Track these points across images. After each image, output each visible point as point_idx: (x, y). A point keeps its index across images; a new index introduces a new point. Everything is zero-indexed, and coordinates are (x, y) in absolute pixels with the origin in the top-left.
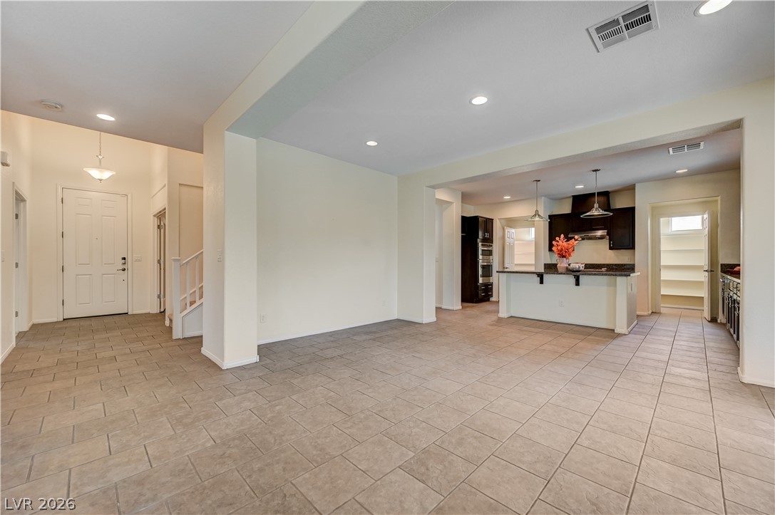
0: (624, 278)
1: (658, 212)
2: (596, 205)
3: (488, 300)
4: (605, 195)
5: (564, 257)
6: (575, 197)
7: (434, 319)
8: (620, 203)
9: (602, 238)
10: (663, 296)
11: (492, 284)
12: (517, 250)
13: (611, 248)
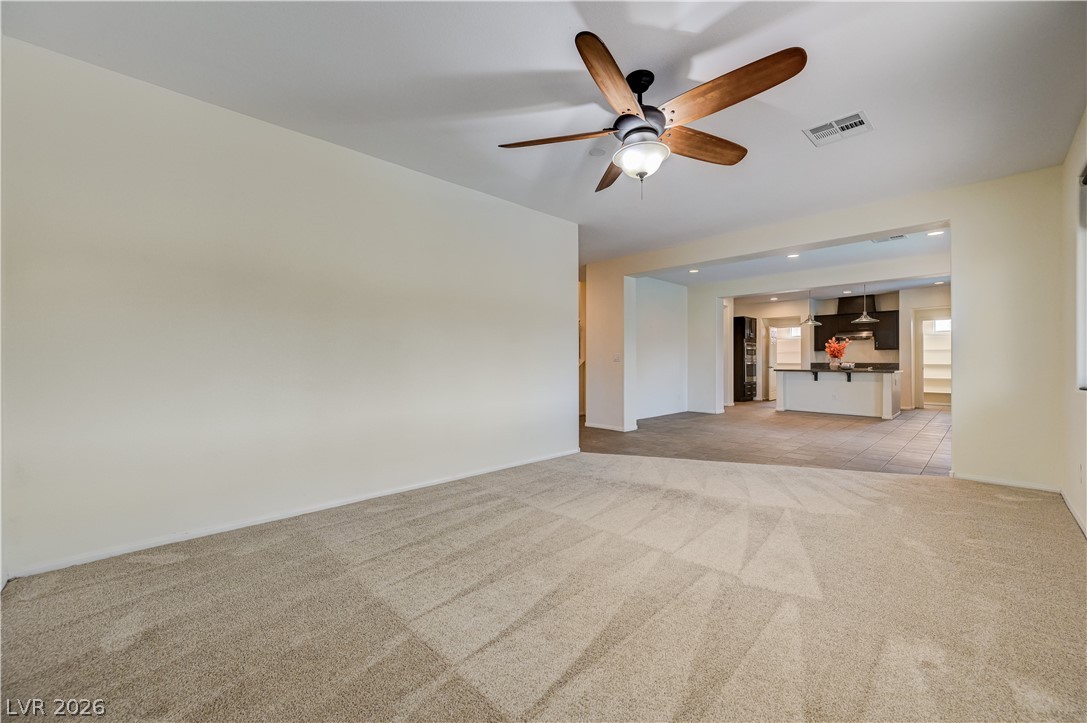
0: (890, 375)
1: (921, 316)
2: (865, 313)
3: (751, 400)
4: (872, 298)
5: (836, 357)
6: (840, 299)
7: (723, 411)
8: (885, 306)
9: (867, 338)
10: (926, 394)
11: (755, 384)
12: (781, 349)
13: (876, 349)
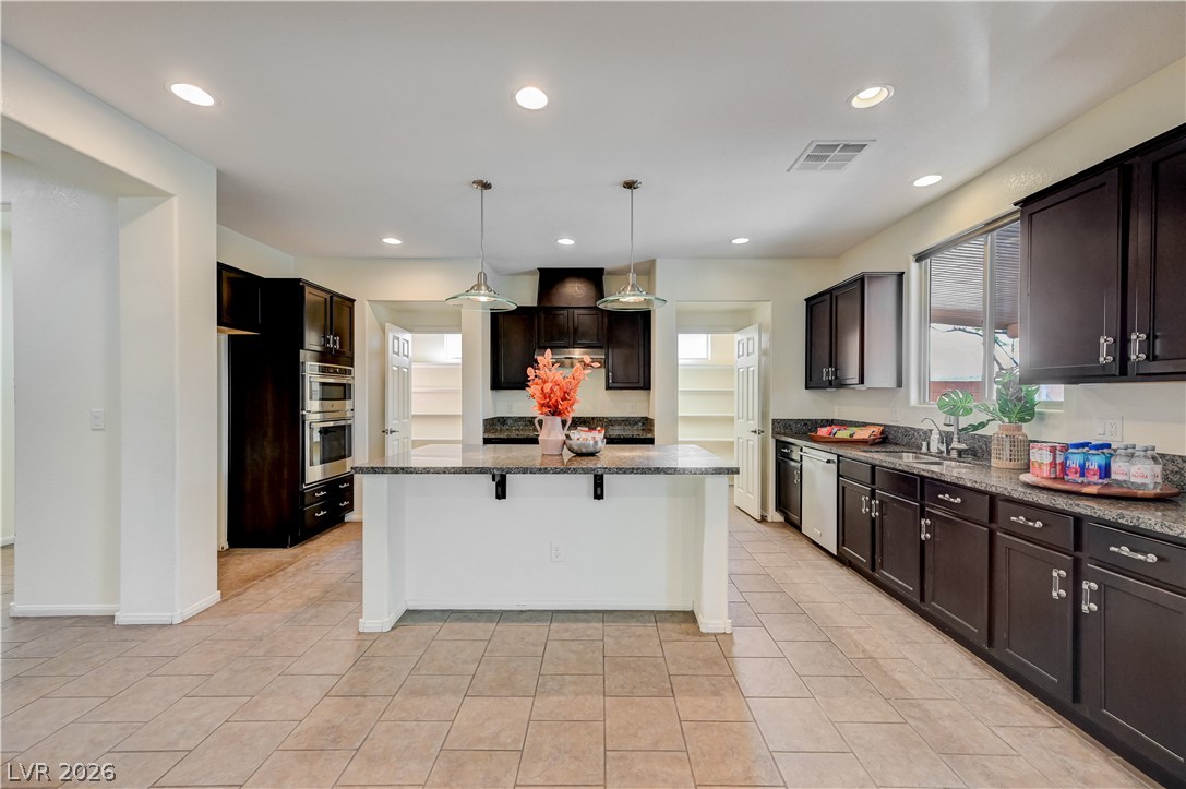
5: (558, 412)
12: (417, 384)
13: (608, 387)
